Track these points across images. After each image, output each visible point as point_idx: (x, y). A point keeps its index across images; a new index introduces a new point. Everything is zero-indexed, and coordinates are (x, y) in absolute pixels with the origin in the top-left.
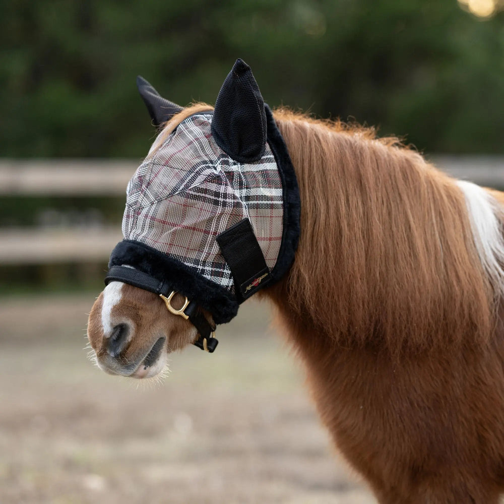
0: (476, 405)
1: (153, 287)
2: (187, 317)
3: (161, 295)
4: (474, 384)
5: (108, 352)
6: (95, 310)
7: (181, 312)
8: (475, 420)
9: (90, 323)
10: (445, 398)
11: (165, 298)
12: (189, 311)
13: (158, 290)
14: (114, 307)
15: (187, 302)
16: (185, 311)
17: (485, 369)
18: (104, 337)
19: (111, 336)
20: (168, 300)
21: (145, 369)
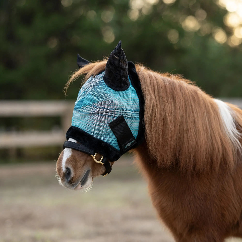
0: (221, 200)
1: (87, 152)
2: (103, 164)
3: (91, 155)
4: (221, 190)
5: (65, 179)
6: (60, 159)
7: (100, 162)
8: (221, 206)
9: (58, 165)
10: (209, 195)
11: (93, 156)
12: (104, 161)
13: (89, 153)
14: (68, 159)
15: (102, 157)
16: (102, 161)
17: (226, 184)
18: (63, 172)
19: (66, 172)
20: (94, 157)
21: (81, 186)
